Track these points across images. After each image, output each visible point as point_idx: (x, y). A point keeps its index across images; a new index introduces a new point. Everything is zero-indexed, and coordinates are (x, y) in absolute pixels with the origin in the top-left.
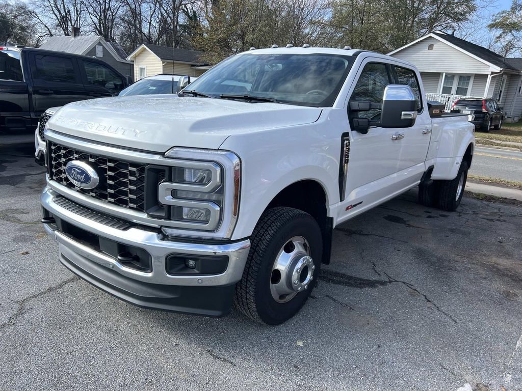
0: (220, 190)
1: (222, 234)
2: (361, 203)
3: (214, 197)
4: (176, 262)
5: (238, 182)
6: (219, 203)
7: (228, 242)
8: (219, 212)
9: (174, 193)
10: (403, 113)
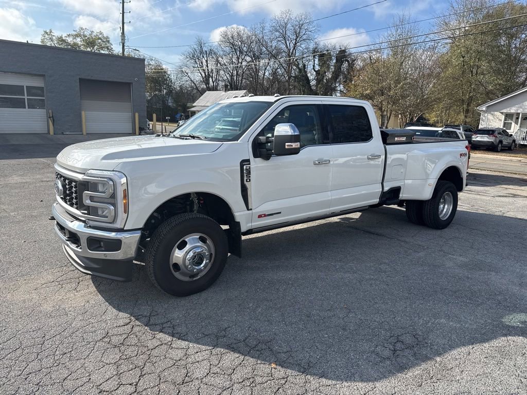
0: (113, 196)
1: (118, 225)
2: (280, 213)
3: (110, 201)
4: (94, 243)
5: (126, 196)
6: (114, 205)
7: (121, 230)
8: (114, 211)
9: (92, 198)
10: (287, 144)
